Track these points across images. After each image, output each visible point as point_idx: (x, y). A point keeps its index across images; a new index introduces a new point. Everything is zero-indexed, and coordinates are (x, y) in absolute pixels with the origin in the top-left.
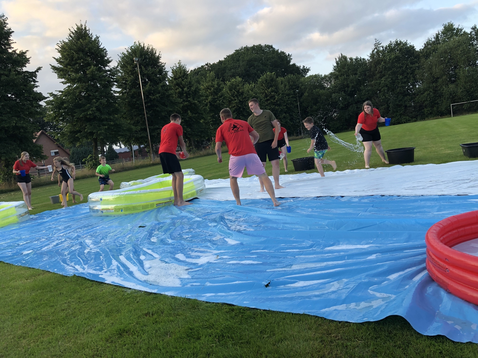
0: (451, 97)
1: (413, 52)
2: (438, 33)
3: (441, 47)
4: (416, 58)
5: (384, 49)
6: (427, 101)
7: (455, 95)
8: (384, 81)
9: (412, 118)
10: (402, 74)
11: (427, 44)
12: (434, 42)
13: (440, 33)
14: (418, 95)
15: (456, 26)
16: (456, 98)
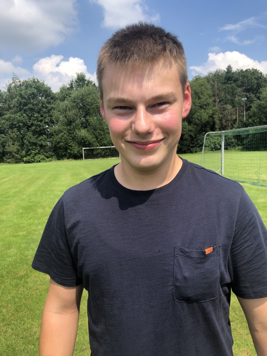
0: (83, 141)
1: (50, 93)
2: (72, 80)
3: (74, 93)
4: (52, 98)
5: (21, 83)
6: (62, 142)
7: (86, 141)
8: (19, 116)
9: (48, 157)
10: (39, 113)
11: (63, 89)
12: (68, 89)
13: (74, 81)
14: (53, 135)
15: (87, 78)
16: (87, 143)
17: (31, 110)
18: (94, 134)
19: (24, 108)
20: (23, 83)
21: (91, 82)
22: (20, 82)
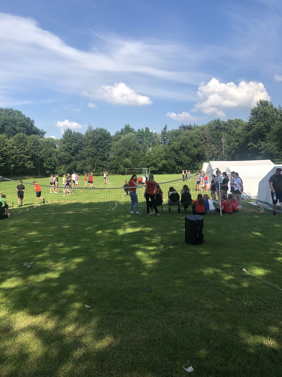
0: (126, 165)
1: (109, 136)
3: (123, 137)
4: (110, 140)
6: (115, 165)
7: (128, 165)
8: (93, 150)
10: (103, 148)
11: (117, 134)
12: (120, 133)
13: (123, 129)
14: (110, 161)
15: (131, 127)
17: (99, 146)
18: (133, 161)
19: (96, 145)
20: (95, 131)
21: (133, 130)
22: (93, 130)
